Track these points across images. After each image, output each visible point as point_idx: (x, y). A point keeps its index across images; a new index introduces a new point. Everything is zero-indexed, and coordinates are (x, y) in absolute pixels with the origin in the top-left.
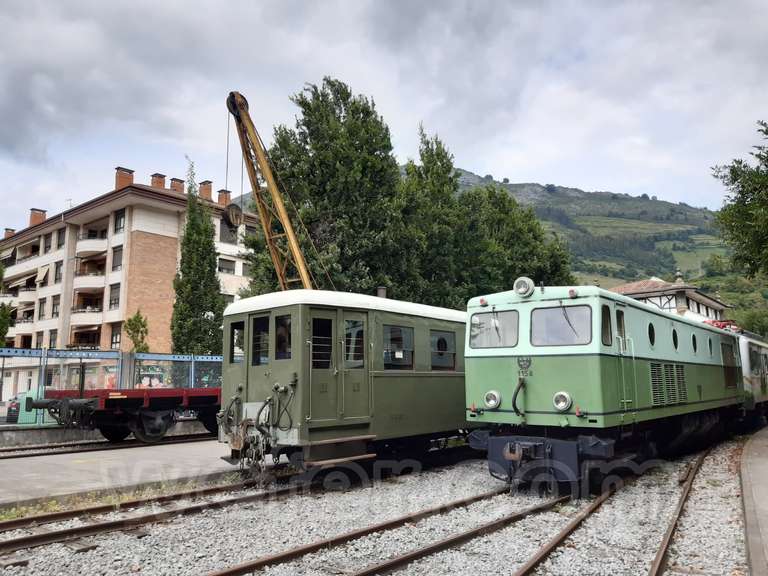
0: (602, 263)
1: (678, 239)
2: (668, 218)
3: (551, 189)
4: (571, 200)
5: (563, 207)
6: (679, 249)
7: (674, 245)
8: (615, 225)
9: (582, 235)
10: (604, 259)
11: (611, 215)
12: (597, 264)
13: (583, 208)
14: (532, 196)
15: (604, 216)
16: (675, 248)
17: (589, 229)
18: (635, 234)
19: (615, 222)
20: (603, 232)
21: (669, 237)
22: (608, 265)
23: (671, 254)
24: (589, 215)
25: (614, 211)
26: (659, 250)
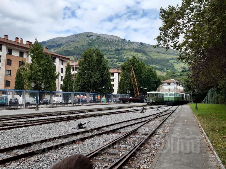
0: (155, 66)
1: (175, 60)
2: (173, 54)
3: (142, 44)
4: (147, 47)
5: (144, 49)
6: (175, 62)
7: (174, 61)
8: (158, 55)
9: (150, 57)
10: (155, 65)
11: (158, 52)
12: (153, 66)
13: (150, 49)
14: (137, 45)
15: (156, 52)
16: (174, 62)
17: (152, 56)
18: (164, 58)
19: (159, 54)
20: (155, 57)
21: (173, 59)
22: (156, 66)
23: (173, 64)
24: (152, 52)
25: (159, 51)
26: (170, 63)
